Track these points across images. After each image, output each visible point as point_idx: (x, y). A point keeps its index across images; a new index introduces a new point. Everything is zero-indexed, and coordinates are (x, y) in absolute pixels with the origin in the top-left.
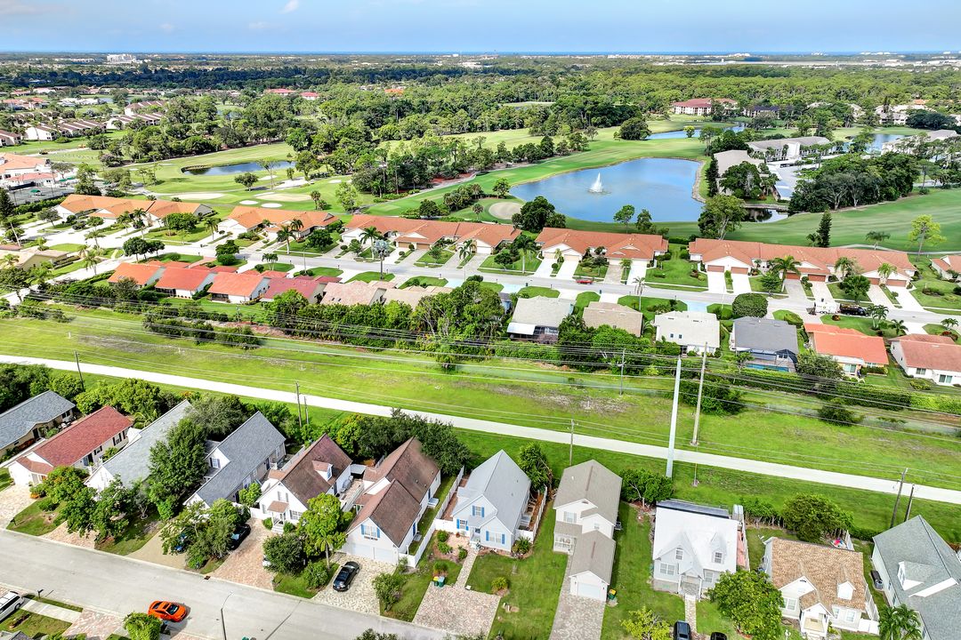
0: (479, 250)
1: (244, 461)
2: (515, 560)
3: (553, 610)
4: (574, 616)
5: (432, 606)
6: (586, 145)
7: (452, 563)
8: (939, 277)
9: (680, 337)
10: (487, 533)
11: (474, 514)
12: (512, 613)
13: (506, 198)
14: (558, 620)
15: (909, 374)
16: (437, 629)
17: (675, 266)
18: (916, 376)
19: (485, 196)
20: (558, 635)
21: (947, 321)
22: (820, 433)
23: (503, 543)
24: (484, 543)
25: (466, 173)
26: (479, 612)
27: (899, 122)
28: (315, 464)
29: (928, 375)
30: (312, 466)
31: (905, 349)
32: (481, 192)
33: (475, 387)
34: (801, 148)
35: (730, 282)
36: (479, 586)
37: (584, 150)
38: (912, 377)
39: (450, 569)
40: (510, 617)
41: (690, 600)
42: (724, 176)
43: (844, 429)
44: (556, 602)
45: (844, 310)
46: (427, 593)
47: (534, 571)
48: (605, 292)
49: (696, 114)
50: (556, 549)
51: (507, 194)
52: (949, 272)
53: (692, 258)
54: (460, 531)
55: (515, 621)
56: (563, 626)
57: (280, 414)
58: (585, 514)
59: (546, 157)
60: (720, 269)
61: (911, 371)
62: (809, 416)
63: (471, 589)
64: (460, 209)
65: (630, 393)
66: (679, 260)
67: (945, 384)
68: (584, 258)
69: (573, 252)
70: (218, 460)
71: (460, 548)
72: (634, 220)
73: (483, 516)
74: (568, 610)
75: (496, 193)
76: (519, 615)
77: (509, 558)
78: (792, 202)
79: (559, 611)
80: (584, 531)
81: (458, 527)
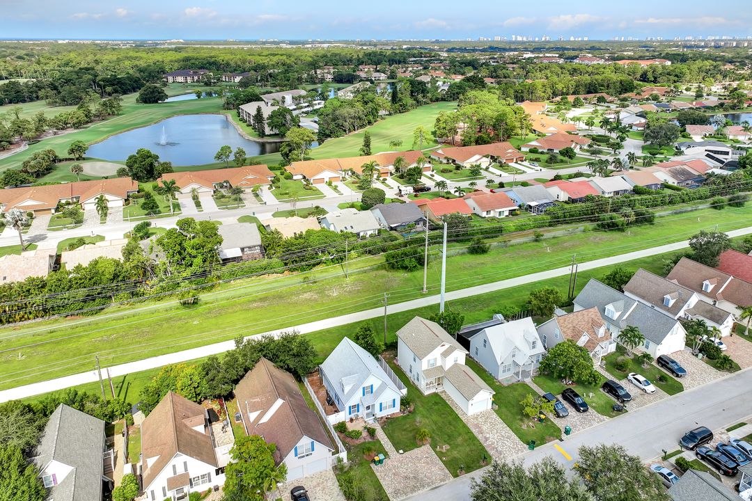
0: (109, 205)
1: (87, 461)
2: (408, 415)
3: (469, 432)
4: (484, 428)
5: (391, 481)
6: (119, 110)
7: (369, 443)
8: (441, 163)
9: (352, 227)
10: (381, 404)
11: (364, 395)
12: (448, 450)
13: (84, 159)
14: (480, 437)
15: (483, 216)
16: (414, 494)
17: (288, 185)
18: (487, 216)
19: (60, 161)
20: (489, 446)
21: (472, 184)
22: (478, 262)
23: (394, 406)
24: (379, 414)
25: (13, 144)
26: (428, 463)
27: (328, 80)
28: (187, 422)
29: (492, 214)
30: (186, 426)
31: (476, 202)
32: (56, 157)
33: (230, 311)
34: (293, 98)
35: (335, 188)
36: (407, 446)
37: (118, 115)
38: (485, 217)
39: (373, 448)
40: (449, 453)
41: (528, 381)
42: (268, 119)
43: (486, 255)
44: (465, 426)
45: (416, 190)
46: (378, 474)
47: (428, 416)
48: (257, 213)
49: (187, 82)
50: (426, 393)
51: (84, 156)
52: (445, 158)
53: (295, 178)
54: (352, 416)
55: (455, 454)
56: (487, 439)
57: (78, 398)
58: (445, 354)
59: (87, 122)
60: (322, 180)
61: (484, 214)
62: (463, 254)
63: (405, 451)
64: (44, 175)
65: (351, 275)
66: (286, 181)
67: (502, 217)
68: (214, 192)
69: (204, 189)
70: (54, 476)
71: (365, 428)
72: (232, 158)
73: (372, 393)
74: (477, 426)
75: (72, 156)
76: (452, 448)
77: (403, 417)
78: (320, 133)
79: (474, 431)
80: (447, 368)
81: (350, 414)
